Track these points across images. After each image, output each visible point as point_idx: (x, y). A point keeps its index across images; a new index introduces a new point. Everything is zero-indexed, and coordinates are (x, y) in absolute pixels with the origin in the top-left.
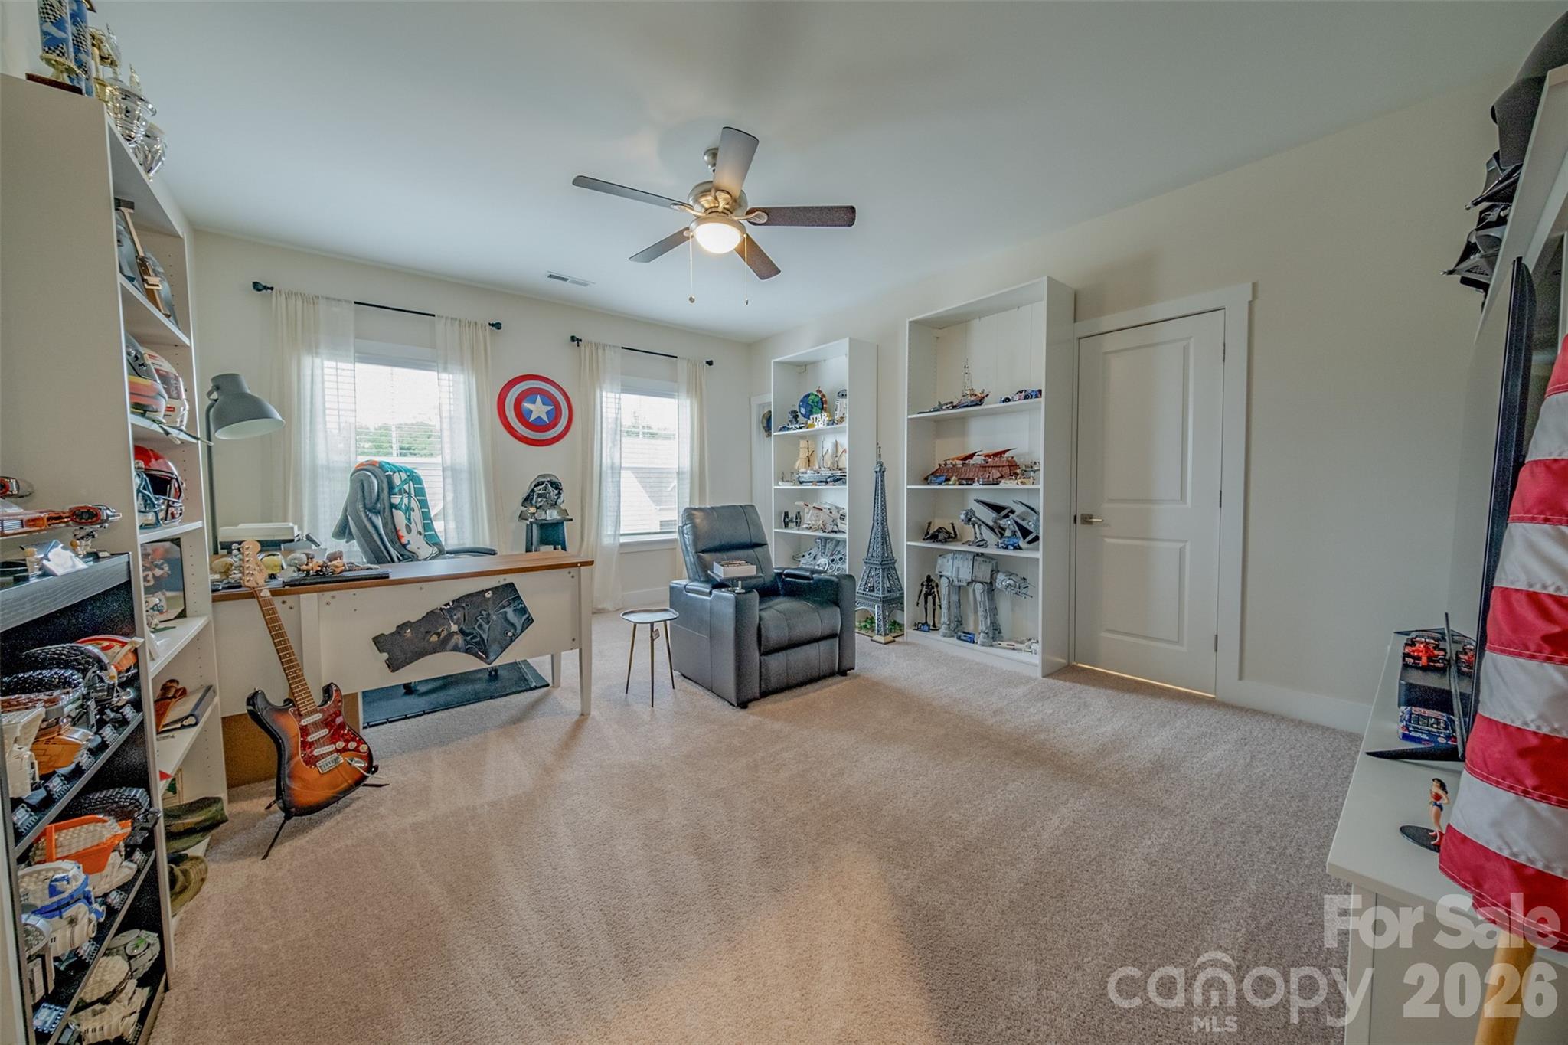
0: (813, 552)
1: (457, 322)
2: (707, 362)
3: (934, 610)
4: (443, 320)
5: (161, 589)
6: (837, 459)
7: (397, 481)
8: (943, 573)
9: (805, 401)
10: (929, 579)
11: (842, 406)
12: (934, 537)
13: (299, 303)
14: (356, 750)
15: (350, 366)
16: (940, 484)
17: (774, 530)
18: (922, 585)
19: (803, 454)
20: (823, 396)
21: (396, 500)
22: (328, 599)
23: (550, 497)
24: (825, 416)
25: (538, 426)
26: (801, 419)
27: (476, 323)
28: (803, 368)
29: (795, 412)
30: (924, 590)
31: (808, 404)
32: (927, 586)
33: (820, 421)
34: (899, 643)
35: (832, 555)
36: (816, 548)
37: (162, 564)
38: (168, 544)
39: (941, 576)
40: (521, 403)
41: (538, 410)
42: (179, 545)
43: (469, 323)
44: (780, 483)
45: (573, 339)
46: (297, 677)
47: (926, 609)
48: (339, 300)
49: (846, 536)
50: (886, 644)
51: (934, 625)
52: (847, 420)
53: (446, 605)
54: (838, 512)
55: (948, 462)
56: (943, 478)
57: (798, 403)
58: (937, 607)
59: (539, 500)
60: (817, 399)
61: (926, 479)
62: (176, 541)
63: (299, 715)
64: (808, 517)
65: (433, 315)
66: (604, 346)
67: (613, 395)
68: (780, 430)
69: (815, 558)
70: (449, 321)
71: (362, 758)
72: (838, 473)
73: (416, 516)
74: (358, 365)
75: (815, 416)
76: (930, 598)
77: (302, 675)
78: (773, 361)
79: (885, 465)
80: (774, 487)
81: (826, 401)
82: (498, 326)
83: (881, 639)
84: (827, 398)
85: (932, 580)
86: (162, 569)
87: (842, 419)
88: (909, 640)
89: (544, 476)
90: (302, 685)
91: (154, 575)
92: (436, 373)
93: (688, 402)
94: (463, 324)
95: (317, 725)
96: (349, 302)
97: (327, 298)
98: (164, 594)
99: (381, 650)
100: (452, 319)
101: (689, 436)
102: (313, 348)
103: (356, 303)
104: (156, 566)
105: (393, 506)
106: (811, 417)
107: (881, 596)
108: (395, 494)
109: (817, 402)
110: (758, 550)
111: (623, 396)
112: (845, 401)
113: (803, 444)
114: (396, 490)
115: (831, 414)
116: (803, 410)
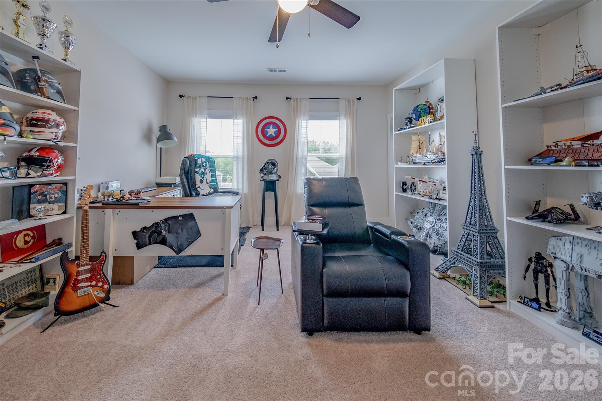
0: (424, 210)
1: (241, 98)
2: (357, 99)
3: (548, 291)
4: (236, 99)
5: (56, 202)
6: (440, 146)
7: (199, 161)
8: (558, 256)
9: (415, 110)
10: (539, 257)
11: (442, 109)
12: (543, 217)
13: (192, 100)
14: (102, 287)
15: (205, 120)
16: (549, 165)
17: (395, 193)
18: (530, 260)
19: (415, 144)
20: (431, 104)
21: (197, 169)
22: (118, 212)
23: (269, 169)
24: (429, 118)
25: (271, 138)
26: (414, 122)
27: (248, 98)
28: (419, 89)
29: (410, 118)
30: (533, 266)
31: (417, 111)
32: (537, 263)
33: (426, 121)
34: (499, 311)
35: (439, 215)
36: (427, 209)
37: (58, 192)
38: (61, 185)
39: (555, 258)
40: (264, 128)
41: (271, 131)
42: (66, 186)
43: (245, 98)
44: (399, 163)
45: (287, 98)
46: (86, 247)
47: (536, 286)
48: (203, 97)
49: (446, 203)
50: (481, 307)
51: (548, 304)
52: (445, 117)
53: (161, 221)
54: (441, 185)
55: (559, 143)
56: (553, 159)
57: (411, 111)
58: (552, 289)
59: (265, 170)
60: (425, 107)
61: (530, 160)
62: (65, 184)
63: (79, 266)
64: (420, 187)
65: (233, 97)
66: (301, 99)
67: (305, 121)
68: (399, 130)
69: (426, 215)
70: (238, 99)
71: (103, 291)
72: (441, 157)
73: (208, 177)
74: (208, 119)
75: (422, 119)
76: (541, 276)
77: (88, 246)
78: (395, 89)
79: (481, 149)
80: (395, 166)
81: (432, 108)
82: (256, 98)
83: (477, 301)
84: (433, 106)
85: (543, 258)
86: (58, 194)
87: (442, 117)
88: (512, 310)
89: (269, 160)
90: (86, 251)
91: (55, 197)
92: (232, 120)
93: (345, 121)
94: (243, 99)
95: (86, 272)
96: (206, 97)
97: (199, 97)
98: (58, 204)
99: (135, 239)
100: (239, 98)
101: (345, 139)
102: (194, 114)
103: (208, 97)
104: (56, 193)
105: (196, 172)
106: (420, 119)
107: (478, 260)
108: (197, 167)
109: (425, 109)
110: (355, 209)
111: (310, 121)
112: (444, 105)
113: (415, 138)
114: (198, 165)
115: (434, 115)
116: (414, 116)
